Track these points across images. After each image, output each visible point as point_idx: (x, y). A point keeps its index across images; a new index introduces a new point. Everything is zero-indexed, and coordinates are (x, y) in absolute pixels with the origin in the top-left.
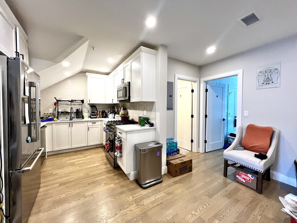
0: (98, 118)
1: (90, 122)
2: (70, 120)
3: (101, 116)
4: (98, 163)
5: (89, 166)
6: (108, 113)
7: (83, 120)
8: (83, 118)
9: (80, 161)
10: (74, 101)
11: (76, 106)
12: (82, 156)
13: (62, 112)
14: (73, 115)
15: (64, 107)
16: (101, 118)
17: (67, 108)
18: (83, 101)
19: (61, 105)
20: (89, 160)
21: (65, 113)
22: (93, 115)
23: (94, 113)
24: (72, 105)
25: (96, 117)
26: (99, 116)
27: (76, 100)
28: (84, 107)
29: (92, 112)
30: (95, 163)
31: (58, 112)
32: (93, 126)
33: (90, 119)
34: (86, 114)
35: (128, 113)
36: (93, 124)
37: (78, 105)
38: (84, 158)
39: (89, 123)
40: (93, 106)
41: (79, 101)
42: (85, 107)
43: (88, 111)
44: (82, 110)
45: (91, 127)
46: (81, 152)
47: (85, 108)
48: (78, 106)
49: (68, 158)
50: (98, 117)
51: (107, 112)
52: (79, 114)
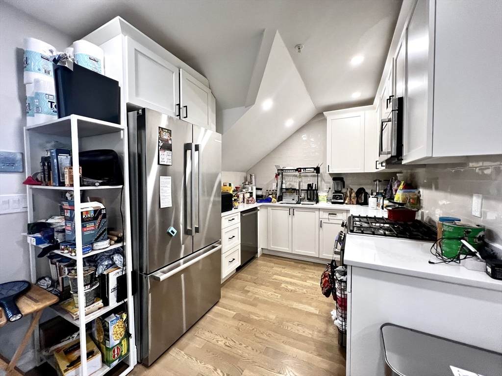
0: (347, 204)
1: (324, 212)
2: (297, 203)
3: (354, 201)
4: (316, 307)
5: (296, 305)
6: (372, 194)
7: (316, 206)
8: (317, 202)
9: (291, 283)
10: (302, 170)
11: (309, 180)
12: (300, 275)
13: (287, 189)
14: (303, 195)
15: (291, 180)
16: (353, 204)
17: (295, 182)
18: (317, 170)
19: (287, 177)
20: (305, 290)
21: (292, 190)
22: (338, 197)
23: (340, 192)
24: (303, 178)
25: (342, 201)
26: (350, 200)
27: (305, 169)
28: (321, 181)
29: (336, 192)
30: (310, 305)
31: (282, 189)
32: (331, 221)
33: (330, 206)
34: (323, 195)
35: (421, 198)
36: (331, 217)
37: (311, 176)
38: (301, 282)
39: (322, 212)
40: (338, 179)
41: (311, 169)
42: (324, 181)
43: (330, 188)
44: (317, 186)
45: (327, 221)
46: (305, 266)
47: (323, 183)
48: (311, 178)
49: (279, 269)
50: (346, 202)
51: (368, 191)
52: (312, 194)
